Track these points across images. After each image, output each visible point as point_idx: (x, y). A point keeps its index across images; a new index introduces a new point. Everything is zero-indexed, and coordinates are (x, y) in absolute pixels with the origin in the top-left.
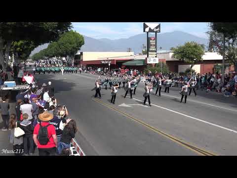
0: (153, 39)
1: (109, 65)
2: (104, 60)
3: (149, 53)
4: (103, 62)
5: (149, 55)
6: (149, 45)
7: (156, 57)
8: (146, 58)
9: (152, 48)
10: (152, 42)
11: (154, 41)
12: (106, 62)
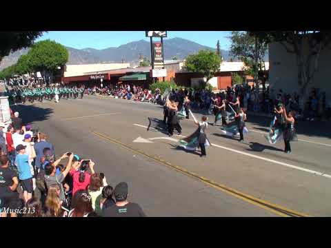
0: (158, 45)
1: (102, 80)
2: (94, 75)
3: (155, 63)
4: (92, 77)
5: (155, 66)
6: (153, 53)
7: (163, 68)
8: (151, 71)
9: (158, 58)
10: (158, 49)
11: (160, 48)
12: (97, 77)
